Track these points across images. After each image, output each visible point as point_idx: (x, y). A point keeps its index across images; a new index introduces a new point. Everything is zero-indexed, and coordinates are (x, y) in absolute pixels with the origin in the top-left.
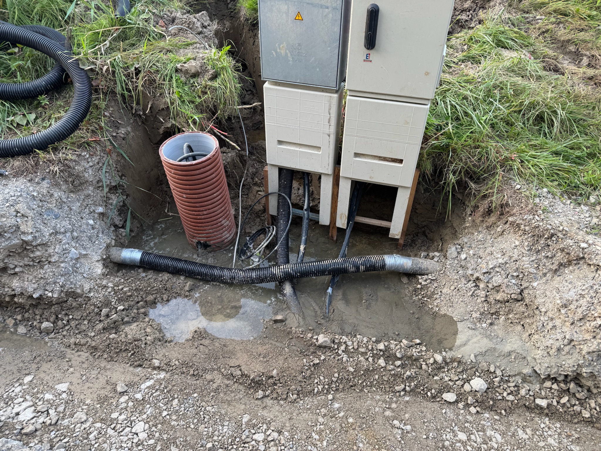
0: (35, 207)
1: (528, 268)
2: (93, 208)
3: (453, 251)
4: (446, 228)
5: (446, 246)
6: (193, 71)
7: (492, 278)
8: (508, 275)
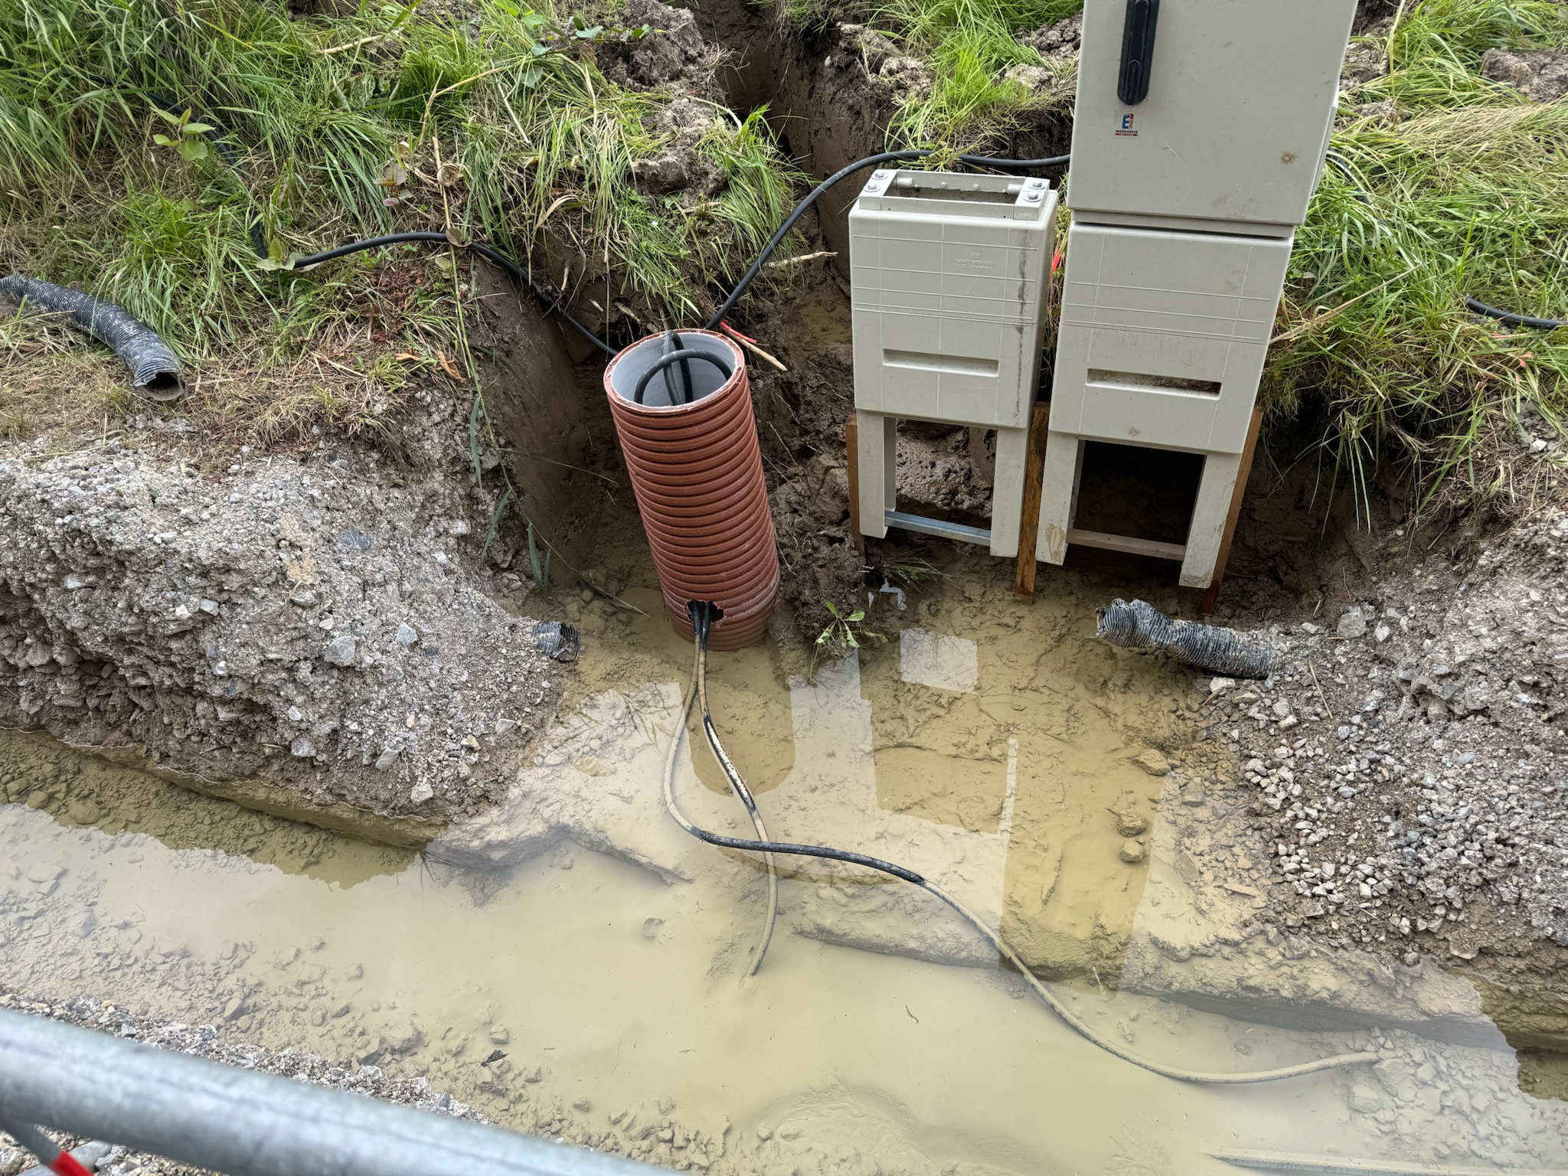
0: (317, 523)
1: (1564, 662)
2: (444, 523)
3: (1355, 618)
4: (1334, 559)
5: (1333, 606)
6: (671, 178)
7: (1462, 689)
8: (1508, 680)
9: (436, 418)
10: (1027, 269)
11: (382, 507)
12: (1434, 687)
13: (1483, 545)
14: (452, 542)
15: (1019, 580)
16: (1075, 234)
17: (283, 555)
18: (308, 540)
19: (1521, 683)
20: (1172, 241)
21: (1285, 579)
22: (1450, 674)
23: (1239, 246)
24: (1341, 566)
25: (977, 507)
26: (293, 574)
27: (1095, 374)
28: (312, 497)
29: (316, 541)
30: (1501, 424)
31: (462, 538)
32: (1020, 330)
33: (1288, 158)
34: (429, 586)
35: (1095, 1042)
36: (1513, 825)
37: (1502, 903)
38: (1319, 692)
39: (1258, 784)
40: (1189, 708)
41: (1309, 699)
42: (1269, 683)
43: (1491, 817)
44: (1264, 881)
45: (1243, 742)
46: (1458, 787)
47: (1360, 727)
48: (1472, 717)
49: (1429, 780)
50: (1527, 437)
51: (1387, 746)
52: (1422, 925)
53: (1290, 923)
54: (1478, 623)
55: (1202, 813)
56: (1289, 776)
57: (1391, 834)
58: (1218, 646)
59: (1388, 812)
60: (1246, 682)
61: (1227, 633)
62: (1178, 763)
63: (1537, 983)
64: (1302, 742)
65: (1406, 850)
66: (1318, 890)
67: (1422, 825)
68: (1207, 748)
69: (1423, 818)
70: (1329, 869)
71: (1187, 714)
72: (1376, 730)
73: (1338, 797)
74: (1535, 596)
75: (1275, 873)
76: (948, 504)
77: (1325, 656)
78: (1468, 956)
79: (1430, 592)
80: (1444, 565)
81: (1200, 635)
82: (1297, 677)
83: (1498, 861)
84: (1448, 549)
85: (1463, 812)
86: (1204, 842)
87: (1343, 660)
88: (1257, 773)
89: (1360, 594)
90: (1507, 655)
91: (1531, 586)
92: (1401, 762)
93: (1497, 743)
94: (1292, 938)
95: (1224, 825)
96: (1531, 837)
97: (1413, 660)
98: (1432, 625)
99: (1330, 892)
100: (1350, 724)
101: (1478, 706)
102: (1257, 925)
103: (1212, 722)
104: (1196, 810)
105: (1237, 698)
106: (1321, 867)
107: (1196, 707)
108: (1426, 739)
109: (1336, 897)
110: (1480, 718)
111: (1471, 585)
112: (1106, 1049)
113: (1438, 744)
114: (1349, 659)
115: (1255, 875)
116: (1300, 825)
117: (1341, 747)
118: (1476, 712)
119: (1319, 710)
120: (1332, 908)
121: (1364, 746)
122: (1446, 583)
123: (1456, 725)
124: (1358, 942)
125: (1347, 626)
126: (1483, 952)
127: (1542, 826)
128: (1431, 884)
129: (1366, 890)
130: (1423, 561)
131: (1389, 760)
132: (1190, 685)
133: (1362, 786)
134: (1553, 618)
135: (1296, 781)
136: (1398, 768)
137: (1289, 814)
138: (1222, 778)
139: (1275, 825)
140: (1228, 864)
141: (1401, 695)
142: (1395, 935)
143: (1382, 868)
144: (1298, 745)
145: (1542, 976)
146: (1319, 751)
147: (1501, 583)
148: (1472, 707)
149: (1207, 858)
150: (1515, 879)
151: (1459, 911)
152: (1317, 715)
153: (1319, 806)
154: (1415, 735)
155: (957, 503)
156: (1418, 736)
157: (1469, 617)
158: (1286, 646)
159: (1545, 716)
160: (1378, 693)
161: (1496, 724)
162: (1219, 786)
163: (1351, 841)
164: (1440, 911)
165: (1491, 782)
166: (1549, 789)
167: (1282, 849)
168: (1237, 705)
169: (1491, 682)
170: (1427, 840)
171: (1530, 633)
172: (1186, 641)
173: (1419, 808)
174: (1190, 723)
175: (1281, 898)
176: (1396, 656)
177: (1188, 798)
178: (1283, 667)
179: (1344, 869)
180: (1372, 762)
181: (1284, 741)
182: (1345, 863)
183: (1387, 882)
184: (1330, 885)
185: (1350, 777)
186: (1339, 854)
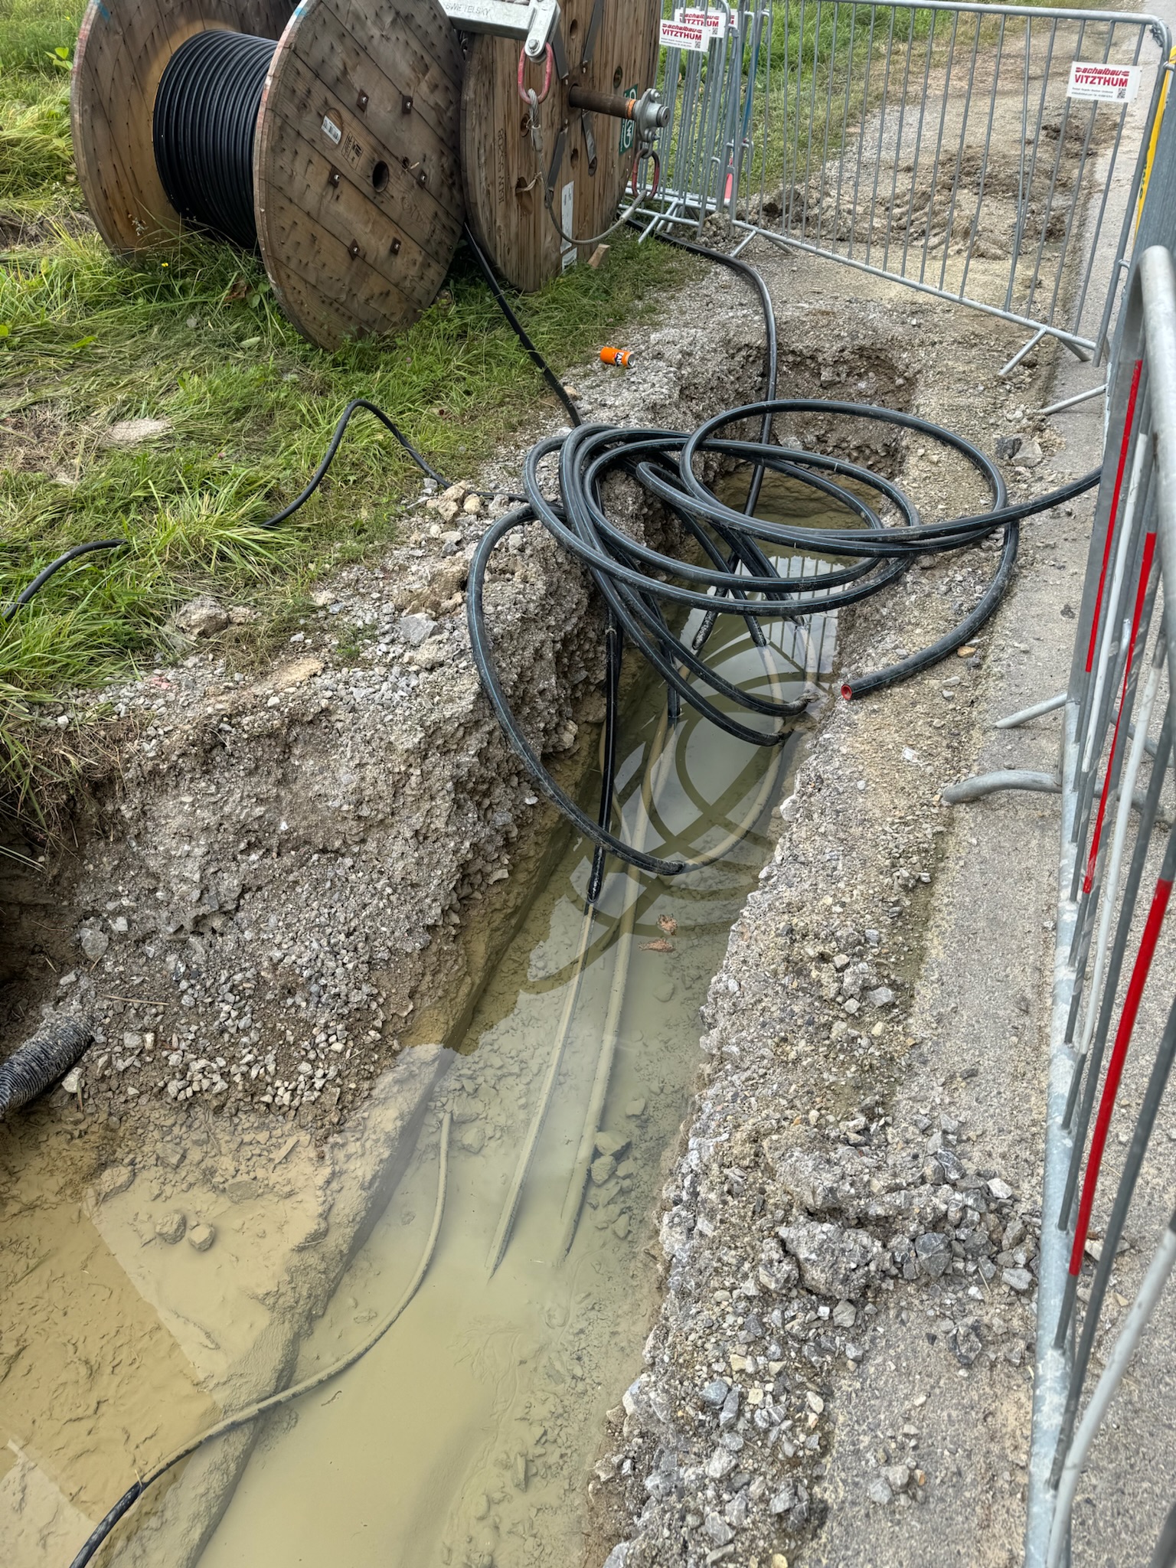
1: (248, 815)
12: (202, 910)
13: (110, 808)
19: (242, 852)
22: (202, 893)
30: (23, 729)
35: (367, 1350)
36: (342, 920)
37: (387, 962)
38: (136, 1002)
39: (194, 1093)
40: (77, 1123)
41: (137, 1014)
42: (100, 1038)
43: (328, 930)
44: (289, 1125)
45: (144, 1088)
46: (293, 939)
47: (192, 986)
48: (242, 902)
49: (278, 954)
50: (48, 721)
51: (224, 974)
52: (378, 1023)
53: (336, 1120)
54: (177, 848)
55: (195, 1155)
56: (202, 1063)
57: (304, 1004)
58: (38, 1059)
59: (284, 998)
60: (85, 1058)
61: (29, 1045)
62: (131, 1156)
63: (441, 977)
64: (175, 1039)
65: (323, 1000)
66: (319, 1084)
67: (310, 978)
68: (131, 1123)
69: (306, 973)
70: (305, 1067)
71: (83, 1127)
72: (204, 975)
73: (245, 1032)
74: (188, 799)
75: (284, 1115)
77: (105, 981)
78: (411, 1007)
79: (116, 868)
80: (102, 844)
81: (18, 1069)
82: (111, 1013)
83: (360, 945)
84: (92, 834)
85: (315, 945)
86: (227, 1163)
87: (121, 968)
88: (184, 1089)
89: (71, 920)
90: (216, 847)
91: (175, 797)
92: (245, 969)
93: (274, 896)
94: (347, 1125)
95: (218, 1140)
96: (356, 915)
97: (165, 914)
98: (147, 883)
99: (324, 1076)
100: (184, 992)
101: (239, 890)
102: (326, 1148)
103: (106, 1108)
104: (189, 1157)
105: (98, 1073)
106: (300, 1073)
107: (80, 1116)
108: (238, 942)
109: (332, 1073)
110: (247, 896)
111: (137, 836)
112: (376, 1341)
113: (248, 935)
114: (123, 964)
115: (278, 1132)
116: (254, 1073)
117: (201, 1009)
118: (241, 896)
119: (154, 1011)
120: (338, 1080)
121: (213, 991)
122: (119, 852)
123: (241, 914)
124: (371, 1077)
126: (411, 996)
127: (352, 903)
128: (356, 998)
129: (338, 1047)
130: (84, 857)
131: (238, 977)
132: (51, 1112)
133: (247, 1008)
134: (213, 799)
135: (212, 1059)
136: (249, 975)
137: (238, 1079)
138: (169, 1122)
139: (240, 1095)
140: (257, 1151)
141: (184, 942)
142: (377, 1046)
143: (326, 1026)
144: (175, 1044)
145: (439, 971)
146: (194, 1028)
147: (156, 814)
148: (235, 895)
149: (243, 1167)
150: (376, 943)
151: (379, 993)
152: (156, 1015)
153: (245, 1051)
154: (227, 949)
156: (231, 945)
157: (167, 851)
158: (75, 1004)
159: (274, 855)
160: (171, 959)
161: (259, 888)
162: (176, 1130)
163: (291, 1039)
164: (374, 1006)
165: (301, 916)
166: (328, 884)
167: (267, 1099)
168: (103, 1077)
169: (228, 870)
170: (323, 981)
172: (15, 1084)
173: (297, 971)
174: (95, 1128)
175: (310, 1118)
176: (150, 925)
177: (174, 1160)
178: (92, 1019)
179: (312, 1055)
180: (231, 991)
181: (165, 1053)
182: (307, 1052)
183: (340, 1027)
184: (320, 1073)
185: (234, 1014)
186: (296, 1054)
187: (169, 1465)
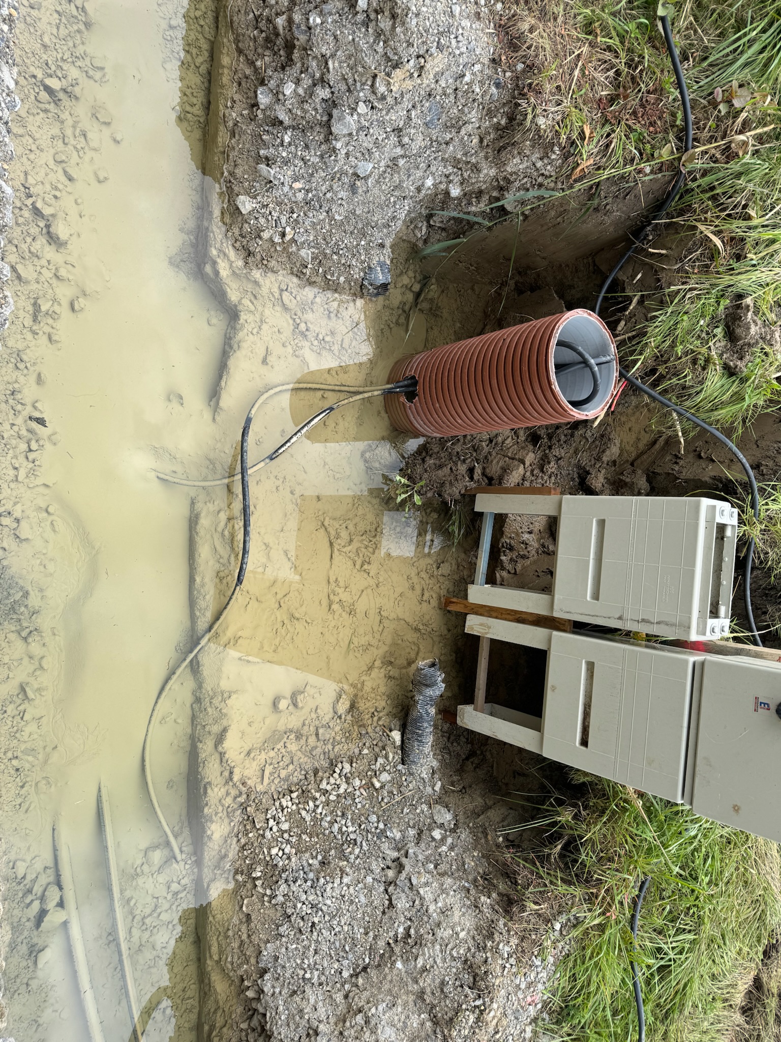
0: (443, 83)
1: (424, 954)
2: (457, 179)
3: (446, 817)
4: (483, 796)
5: (452, 800)
6: (738, 331)
7: (403, 891)
8: (410, 920)
9: (539, 164)
10: (662, 626)
11: (463, 132)
12: (403, 875)
13: (494, 895)
14: (443, 186)
15: (454, 600)
16: (687, 661)
17: (412, 63)
18: (428, 80)
19: (410, 927)
20: (682, 727)
21: (469, 763)
22: (412, 884)
23: (678, 770)
24: (479, 801)
25: (502, 566)
26: (398, 74)
27: (591, 666)
28: (464, 76)
29: (428, 86)
30: (570, 903)
31: (447, 193)
32: (620, 618)
33: (736, 809)
34: (405, 178)
35: (156, 702)
36: (323, 931)
37: (278, 926)
38: (397, 798)
39: (335, 772)
40: (379, 719)
41: (392, 792)
42: (400, 767)
43: (327, 918)
44: (273, 789)
45: (361, 757)
46: (343, 896)
47: (376, 828)
48: (387, 897)
49: (346, 880)
50: (563, 919)
51: (365, 847)
52: (259, 883)
53: (249, 809)
54: (444, 900)
55: (312, 740)
56: (342, 791)
57: (311, 861)
58: (420, 736)
59: (324, 857)
60: (400, 752)
61: (429, 739)
62: (343, 720)
63: (236, 945)
64: (364, 793)
65: (301, 872)
66: (271, 822)
67: (318, 880)
68: (355, 735)
69: (322, 881)
70: (285, 826)
71: (375, 719)
72: (375, 839)
73: (331, 823)
74: (462, 935)
75: (279, 793)
76: (503, 546)
77: (420, 798)
78: (244, 909)
79: (464, 864)
80: (481, 871)
81: (425, 725)
82: (405, 784)
83: (302, 924)
84: (490, 873)
85: (328, 902)
86: (293, 747)
87: (418, 811)
88: (341, 770)
89: (461, 818)
90: (425, 919)
91: (469, 930)
92: (356, 858)
93: (372, 915)
94: (240, 811)
95: (306, 756)
96: (317, 941)
97: (420, 857)
98: (443, 867)
99: (271, 829)
100: (378, 822)
101: (394, 902)
102: (244, 789)
103: (371, 735)
104: (314, 737)
105: (388, 749)
106: (286, 821)
107: (381, 723)
108: (372, 871)
109: (268, 834)
110: (387, 902)
111: (468, 890)
112: (153, 710)
113: (369, 879)
114: (419, 814)
115: (276, 782)
116: (311, 804)
117: (363, 819)
118: (390, 900)
119: (386, 801)
120: (261, 832)
121: (364, 833)
122: (469, 873)
123: (382, 889)
124: (243, 848)
125: (439, 811)
126: (248, 916)
127: (325, 947)
128: (283, 888)
129: (274, 851)
130: (483, 856)
131: (357, 851)
132: (394, 716)
133: (339, 837)
134: (449, 947)
135: (338, 796)
136: (352, 857)
137: (317, 795)
138: (336, 750)
139: (310, 787)
140: (281, 764)
141: (399, 850)
142: (251, 868)
143: (289, 858)
144: (362, 790)
145: (239, 947)
146: (359, 806)
147: (470, 911)
148: (394, 898)
149: (283, 750)
150: (293, 933)
151: (270, 902)
152: (383, 799)
153: (324, 812)
154: (374, 864)
155: (504, 552)
156: (374, 866)
157: (448, 894)
158: (424, 775)
159: (391, 941)
160: (398, 836)
161: (384, 913)
162: (330, 747)
163: (304, 837)
164: (268, 892)
165: (348, 914)
166: (347, 948)
167: (294, 795)
168: (384, 749)
169: (409, 910)
170: (309, 883)
171: (440, 933)
172: (421, 717)
173: (328, 878)
174: (369, 722)
175: (264, 800)
176: (423, 845)
177: (321, 731)
178: (411, 774)
179: (286, 836)
180: (355, 840)
181: (364, 782)
182: (290, 836)
183: (281, 864)
184: (275, 829)
185: (344, 829)
186: (295, 830)
187: (231, 598)
